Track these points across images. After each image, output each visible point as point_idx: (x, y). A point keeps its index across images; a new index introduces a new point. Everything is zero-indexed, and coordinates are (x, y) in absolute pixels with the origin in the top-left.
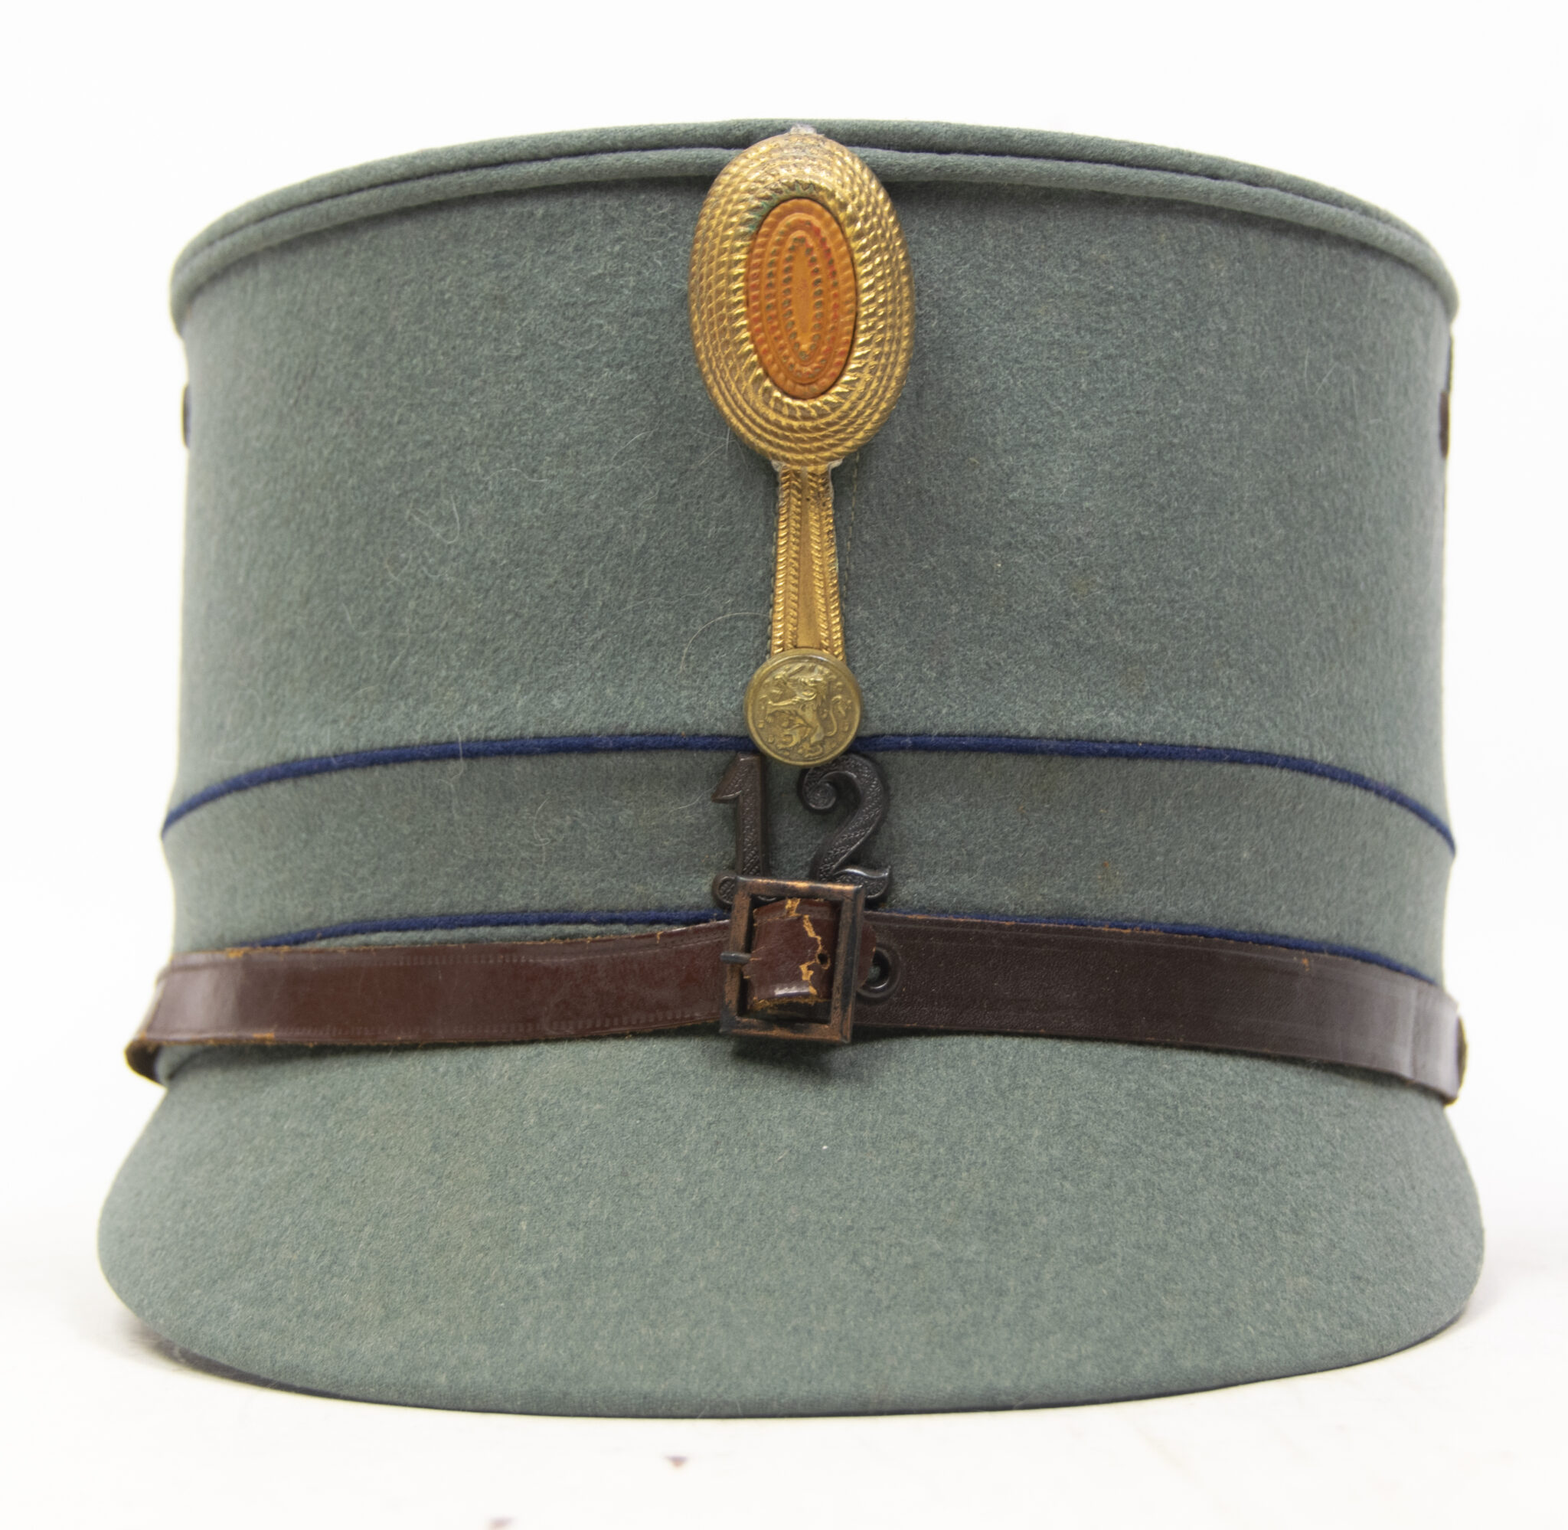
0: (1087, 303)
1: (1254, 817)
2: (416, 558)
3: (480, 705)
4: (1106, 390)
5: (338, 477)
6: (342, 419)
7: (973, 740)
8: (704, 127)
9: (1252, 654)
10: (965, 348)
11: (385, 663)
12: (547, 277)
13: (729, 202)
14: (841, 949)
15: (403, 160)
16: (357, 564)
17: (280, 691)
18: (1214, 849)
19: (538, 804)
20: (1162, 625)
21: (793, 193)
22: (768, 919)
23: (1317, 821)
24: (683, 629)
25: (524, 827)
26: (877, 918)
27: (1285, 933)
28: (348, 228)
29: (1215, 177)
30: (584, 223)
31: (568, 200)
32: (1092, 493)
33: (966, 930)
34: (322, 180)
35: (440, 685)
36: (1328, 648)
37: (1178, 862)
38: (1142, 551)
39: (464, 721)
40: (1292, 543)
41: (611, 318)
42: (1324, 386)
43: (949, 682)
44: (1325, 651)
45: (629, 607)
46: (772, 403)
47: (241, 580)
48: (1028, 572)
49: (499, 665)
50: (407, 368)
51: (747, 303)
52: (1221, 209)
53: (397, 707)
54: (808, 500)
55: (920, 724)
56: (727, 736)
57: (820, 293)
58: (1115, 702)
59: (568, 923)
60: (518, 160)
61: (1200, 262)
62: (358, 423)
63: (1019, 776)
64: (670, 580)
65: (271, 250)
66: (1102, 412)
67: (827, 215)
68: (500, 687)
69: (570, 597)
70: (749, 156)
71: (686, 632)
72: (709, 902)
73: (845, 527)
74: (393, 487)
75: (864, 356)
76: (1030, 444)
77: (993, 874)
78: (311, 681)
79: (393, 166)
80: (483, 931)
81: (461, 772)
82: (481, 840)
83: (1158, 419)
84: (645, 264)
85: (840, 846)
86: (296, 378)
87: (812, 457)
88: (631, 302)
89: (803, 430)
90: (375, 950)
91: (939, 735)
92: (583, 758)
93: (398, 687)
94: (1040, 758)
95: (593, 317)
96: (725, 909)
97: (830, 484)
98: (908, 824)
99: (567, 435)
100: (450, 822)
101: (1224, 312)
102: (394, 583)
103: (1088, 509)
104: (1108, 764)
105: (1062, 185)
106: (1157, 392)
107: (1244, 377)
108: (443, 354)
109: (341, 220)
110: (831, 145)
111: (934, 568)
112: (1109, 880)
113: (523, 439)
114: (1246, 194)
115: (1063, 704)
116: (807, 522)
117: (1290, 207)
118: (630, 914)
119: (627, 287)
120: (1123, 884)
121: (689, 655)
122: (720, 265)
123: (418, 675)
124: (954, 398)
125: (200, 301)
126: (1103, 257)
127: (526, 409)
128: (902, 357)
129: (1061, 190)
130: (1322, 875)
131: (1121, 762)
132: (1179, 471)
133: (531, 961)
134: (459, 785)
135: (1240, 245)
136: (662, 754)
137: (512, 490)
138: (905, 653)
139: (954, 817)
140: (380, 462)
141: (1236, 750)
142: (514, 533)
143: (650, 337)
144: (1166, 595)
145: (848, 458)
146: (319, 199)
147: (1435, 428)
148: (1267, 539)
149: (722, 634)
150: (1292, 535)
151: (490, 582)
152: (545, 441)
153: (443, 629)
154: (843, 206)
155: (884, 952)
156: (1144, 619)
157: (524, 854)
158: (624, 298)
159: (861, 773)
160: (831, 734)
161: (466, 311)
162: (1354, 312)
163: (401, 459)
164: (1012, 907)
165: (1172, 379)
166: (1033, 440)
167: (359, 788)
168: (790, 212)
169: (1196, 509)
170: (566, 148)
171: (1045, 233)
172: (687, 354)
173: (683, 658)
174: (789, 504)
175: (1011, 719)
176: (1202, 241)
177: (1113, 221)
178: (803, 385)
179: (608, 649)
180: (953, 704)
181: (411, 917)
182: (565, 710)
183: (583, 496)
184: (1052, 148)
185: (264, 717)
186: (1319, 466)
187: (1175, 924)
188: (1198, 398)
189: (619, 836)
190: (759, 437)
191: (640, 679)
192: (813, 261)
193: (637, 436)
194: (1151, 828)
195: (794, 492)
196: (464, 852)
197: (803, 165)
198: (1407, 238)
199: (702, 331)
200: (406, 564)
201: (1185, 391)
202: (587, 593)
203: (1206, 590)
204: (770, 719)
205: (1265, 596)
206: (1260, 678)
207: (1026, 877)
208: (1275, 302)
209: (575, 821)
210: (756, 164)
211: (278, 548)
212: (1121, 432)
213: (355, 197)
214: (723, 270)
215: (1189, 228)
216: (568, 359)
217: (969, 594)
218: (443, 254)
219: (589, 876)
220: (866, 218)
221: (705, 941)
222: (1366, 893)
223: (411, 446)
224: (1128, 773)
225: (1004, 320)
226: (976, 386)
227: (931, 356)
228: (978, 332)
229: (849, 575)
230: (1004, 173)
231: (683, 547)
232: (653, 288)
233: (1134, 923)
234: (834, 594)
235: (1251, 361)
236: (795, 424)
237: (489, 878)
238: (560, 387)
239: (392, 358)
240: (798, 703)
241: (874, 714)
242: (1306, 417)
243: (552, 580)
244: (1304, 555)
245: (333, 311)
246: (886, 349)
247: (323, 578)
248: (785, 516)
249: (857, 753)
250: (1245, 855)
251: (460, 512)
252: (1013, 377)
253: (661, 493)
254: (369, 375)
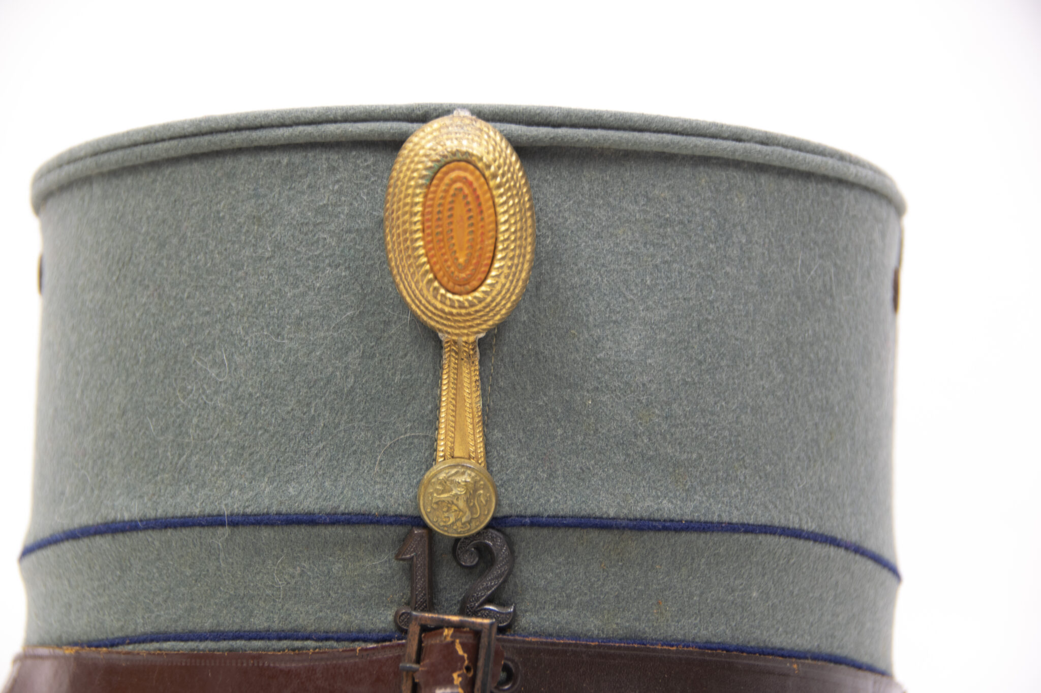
0: (652, 226)
1: (760, 569)
2: (198, 389)
3: (240, 490)
4: (663, 284)
5: (146, 332)
6: (149, 293)
7: (571, 520)
8: (396, 108)
9: (761, 459)
10: (569, 257)
11: (176, 459)
12: (289, 205)
13: (412, 162)
14: (481, 663)
15: (192, 123)
16: (157, 392)
17: (104, 474)
18: (733, 591)
19: (278, 558)
20: (699, 441)
21: (455, 158)
22: (432, 641)
23: (804, 570)
24: (377, 443)
25: (268, 573)
26: (505, 640)
27: (782, 646)
28: (155, 165)
29: (739, 140)
30: (314, 169)
31: (304, 154)
32: (653, 353)
33: (565, 648)
34: (137, 132)
35: (213, 476)
36: (812, 452)
37: (709, 601)
38: (686, 392)
39: (229, 501)
40: (789, 383)
41: (332, 234)
42: (812, 277)
43: (556, 481)
44: (811, 455)
45: (342, 428)
46: (439, 297)
47: (78, 396)
48: (609, 407)
49: (253, 464)
50: (194, 261)
51: (423, 231)
52: (743, 162)
53: (184, 489)
54: (462, 359)
55: (535, 509)
56: (406, 516)
57: (472, 225)
58: (667, 493)
59: (297, 639)
60: (271, 126)
61: (728, 197)
62: (160, 296)
63: (602, 544)
64: (369, 410)
65: (102, 175)
66: (661, 299)
67: (477, 173)
68: (254, 479)
69: (302, 420)
70: (426, 130)
71: (379, 446)
72: (392, 627)
73: (487, 377)
74: (183, 340)
75: (501, 267)
76: (612, 321)
77: (583, 610)
78: (125, 468)
79: (186, 126)
80: (239, 643)
81: (227, 535)
82: (239, 582)
83: (698, 303)
84: (355, 198)
85: (480, 590)
86: (118, 262)
87: (465, 331)
88: (345, 223)
89: (459, 315)
90: (166, 654)
91: (548, 516)
92: (309, 529)
93: (185, 476)
94: (616, 532)
95: (320, 233)
96: (403, 632)
97: (477, 349)
98: (527, 576)
99: (301, 311)
100: (219, 569)
101: (744, 230)
102: (183, 406)
103: (650, 364)
104: (662, 535)
105: (635, 148)
106: (698, 285)
107: (757, 273)
108: (218, 253)
109: (149, 159)
110: (481, 124)
111: (546, 404)
112: (661, 613)
113: (272, 313)
114: (760, 152)
115: (632, 495)
116: (461, 374)
117: (790, 158)
118: (339, 634)
119: (343, 213)
120: (671, 616)
121: (381, 461)
122: (405, 205)
123: (198, 468)
124: (561, 291)
125: (50, 203)
126: (663, 195)
127: (274, 293)
128: (526, 266)
129: (635, 151)
130: (807, 606)
131: (671, 534)
132: (712, 337)
133: (272, 665)
134: (225, 544)
135: (755, 185)
136: (362, 527)
137: (264, 346)
138: (526, 461)
139: (558, 571)
140: (174, 324)
141: (748, 524)
142: (265, 375)
143: (357, 247)
144: (702, 421)
145: (489, 332)
146: (135, 145)
147: (889, 295)
148: (772, 382)
149: (404, 447)
150: (789, 378)
151: (248, 409)
152: (287, 315)
153: (216, 438)
154: (488, 167)
155: (510, 663)
156: (687, 437)
157: (268, 592)
158: (341, 221)
159: (496, 542)
160: (476, 516)
161: (234, 225)
162: (833, 225)
163: (188, 322)
164: (596, 632)
165: (708, 276)
166: (614, 318)
167: (157, 543)
168: (453, 170)
169: (723, 363)
170: (303, 119)
171: (624, 180)
172: (383, 259)
173: (377, 463)
174: (450, 361)
175: (597, 506)
176: (729, 183)
177: (669, 171)
178: (460, 285)
179: (327, 455)
180: (557, 496)
181: (191, 632)
182: (298, 496)
183: (311, 352)
184: (629, 123)
185: (92, 490)
186: (808, 330)
187: (706, 642)
188: (726, 288)
189: (332, 581)
190: (430, 318)
191: (348, 477)
192: (468, 204)
193: (348, 314)
194: (691, 578)
195: (453, 354)
196: (228, 589)
197: (461, 138)
198: (870, 173)
199: (393, 248)
200: (191, 392)
201: (717, 284)
202: (313, 417)
203: (730, 416)
204: (435, 506)
205: (770, 420)
206: (766, 475)
207: (606, 612)
208: (779, 222)
209: (302, 571)
210: (430, 137)
211: (104, 377)
212: (674, 312)
213: (160, 145)
214: (407, 208)
215: (721, 175)
216: (303, 260)
217: (570, 421)
218: (220, 186)
219: (312, 608)
220: (503, 175)
221: (389, 654)
222: (838, 616)
223: (195, 314)
224: (675, 541)
225: (596, 238)
226: (576, 283)
227: (546, 262)
228: (578, 246)
229: (489, 409)
230: (597, 141)
231: (377, 388)
232: (360, 215)
233: (678, 642)
234: (478, 422)
235: (762, 262)
236: (454, 311)
237: (244, 607)
238: (298, 279)
239: (184, 254)
240: (454, 496)
241: (505, 502)
242: (799, 298)
243: (290, 408)
244: (797, 391)
245: (144, 219)
246: (516, 261)
247: (134, 400)
248: (447, 370)
249: (493, 528)
250: (755, 594)
251: (229, 360)
252: (601, 276)
253: (363, 352)
254: (168, 265)
